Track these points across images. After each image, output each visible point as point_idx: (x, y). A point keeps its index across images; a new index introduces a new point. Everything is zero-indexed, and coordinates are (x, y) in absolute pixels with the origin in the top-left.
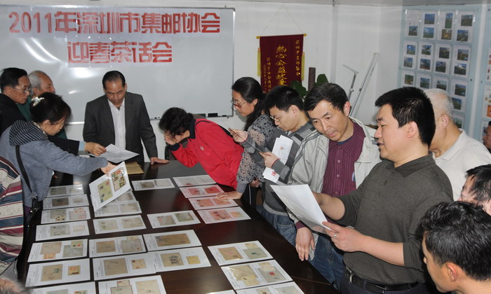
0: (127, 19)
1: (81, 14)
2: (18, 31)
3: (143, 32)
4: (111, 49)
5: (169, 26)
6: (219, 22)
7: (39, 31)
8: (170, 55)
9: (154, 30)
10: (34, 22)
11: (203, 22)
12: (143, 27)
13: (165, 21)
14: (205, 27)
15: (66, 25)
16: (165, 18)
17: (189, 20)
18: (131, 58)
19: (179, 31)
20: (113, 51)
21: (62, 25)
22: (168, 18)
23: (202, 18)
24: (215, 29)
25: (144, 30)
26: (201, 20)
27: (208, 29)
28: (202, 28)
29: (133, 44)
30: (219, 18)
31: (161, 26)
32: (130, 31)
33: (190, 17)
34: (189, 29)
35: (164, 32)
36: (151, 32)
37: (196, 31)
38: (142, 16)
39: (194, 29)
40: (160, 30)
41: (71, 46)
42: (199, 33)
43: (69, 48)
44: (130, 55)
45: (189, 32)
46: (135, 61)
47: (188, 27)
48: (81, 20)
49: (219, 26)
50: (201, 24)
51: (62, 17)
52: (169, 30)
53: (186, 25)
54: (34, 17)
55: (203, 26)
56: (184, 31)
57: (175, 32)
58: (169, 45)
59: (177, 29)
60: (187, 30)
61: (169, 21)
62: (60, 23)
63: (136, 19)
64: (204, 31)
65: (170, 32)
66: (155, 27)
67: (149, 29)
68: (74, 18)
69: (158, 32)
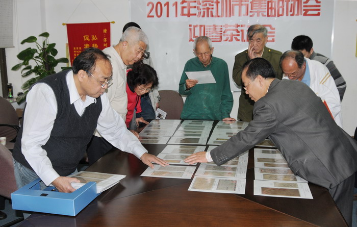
0: (238, 5)
1: (201, 2)
2: (153, 16)
3: (251, 16)
4: (223, 30)
5: (273, 10)
6: (319, 6)
7: (168, 16)
8: (273, 36)
9: (260, 14)
10: (165, 9)
11: (304, 6)
12: (251, 12)
13: (270, 6)
14: (306, 11)
15: (189, 11)
16: (270, 4)
17: (291, 5)
18: (240, 38)
19: (282, 15)
20: (224, 32)
21: (186, 11)
22: (273, 4)
23: (304, 3)
24: (316, 12)
25: (251, 14)
26: (303, 4)
27: (309, 12)
28: (303, 12)
29: (242, 26)
30: (320, 2)
31: (266, 10)
32: (240, 15)
33: (293, 3)
34: (292, 13)
35: (268, 16)
36: (258, 15)
37: (298, 14)
38: (251, 2)
39: (296, 12)
40: (266, 14)
41: (192, 28)
42: (301, 17)
43: (190, 29)
44: (239, 35)
45: (291, 15)
46: (242, 41)
47: (291, 11)
48: (201, 7)
49: (319, 10)
50: (303, 8)
51: (185, 4)
52: (273, 14)
53: (289, 9)
54: (165, 6)
55: (304, 10)
56: (287, 15)
57: (279, 16)
58: (273, 27)
59: (281, 13)
60: (290, 13)
61: (273, 6)
62: (184, 9)
63: (245, 5)
64: (305, 14)
65: (275, 16)
66: (261, 12)
67: (256, 14)
68: (195, 5)
69: (263, 16)
